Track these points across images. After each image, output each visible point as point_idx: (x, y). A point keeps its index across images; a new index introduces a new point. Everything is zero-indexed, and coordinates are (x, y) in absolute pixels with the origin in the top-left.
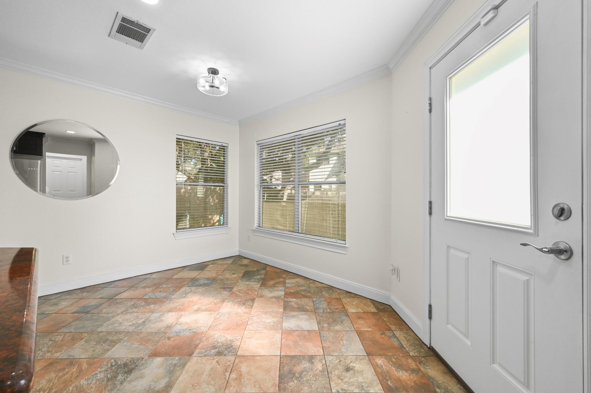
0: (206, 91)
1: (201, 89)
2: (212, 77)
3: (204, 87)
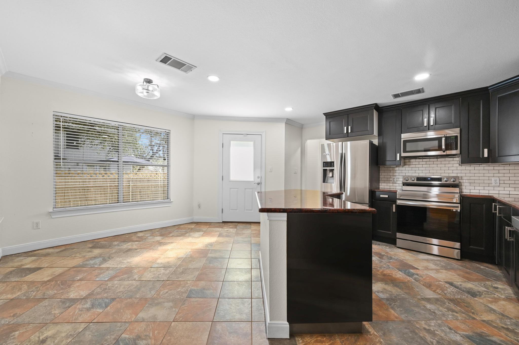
0: (144, 96)
1: (140, 95)
2: (147, 86)
3: (142, 93)
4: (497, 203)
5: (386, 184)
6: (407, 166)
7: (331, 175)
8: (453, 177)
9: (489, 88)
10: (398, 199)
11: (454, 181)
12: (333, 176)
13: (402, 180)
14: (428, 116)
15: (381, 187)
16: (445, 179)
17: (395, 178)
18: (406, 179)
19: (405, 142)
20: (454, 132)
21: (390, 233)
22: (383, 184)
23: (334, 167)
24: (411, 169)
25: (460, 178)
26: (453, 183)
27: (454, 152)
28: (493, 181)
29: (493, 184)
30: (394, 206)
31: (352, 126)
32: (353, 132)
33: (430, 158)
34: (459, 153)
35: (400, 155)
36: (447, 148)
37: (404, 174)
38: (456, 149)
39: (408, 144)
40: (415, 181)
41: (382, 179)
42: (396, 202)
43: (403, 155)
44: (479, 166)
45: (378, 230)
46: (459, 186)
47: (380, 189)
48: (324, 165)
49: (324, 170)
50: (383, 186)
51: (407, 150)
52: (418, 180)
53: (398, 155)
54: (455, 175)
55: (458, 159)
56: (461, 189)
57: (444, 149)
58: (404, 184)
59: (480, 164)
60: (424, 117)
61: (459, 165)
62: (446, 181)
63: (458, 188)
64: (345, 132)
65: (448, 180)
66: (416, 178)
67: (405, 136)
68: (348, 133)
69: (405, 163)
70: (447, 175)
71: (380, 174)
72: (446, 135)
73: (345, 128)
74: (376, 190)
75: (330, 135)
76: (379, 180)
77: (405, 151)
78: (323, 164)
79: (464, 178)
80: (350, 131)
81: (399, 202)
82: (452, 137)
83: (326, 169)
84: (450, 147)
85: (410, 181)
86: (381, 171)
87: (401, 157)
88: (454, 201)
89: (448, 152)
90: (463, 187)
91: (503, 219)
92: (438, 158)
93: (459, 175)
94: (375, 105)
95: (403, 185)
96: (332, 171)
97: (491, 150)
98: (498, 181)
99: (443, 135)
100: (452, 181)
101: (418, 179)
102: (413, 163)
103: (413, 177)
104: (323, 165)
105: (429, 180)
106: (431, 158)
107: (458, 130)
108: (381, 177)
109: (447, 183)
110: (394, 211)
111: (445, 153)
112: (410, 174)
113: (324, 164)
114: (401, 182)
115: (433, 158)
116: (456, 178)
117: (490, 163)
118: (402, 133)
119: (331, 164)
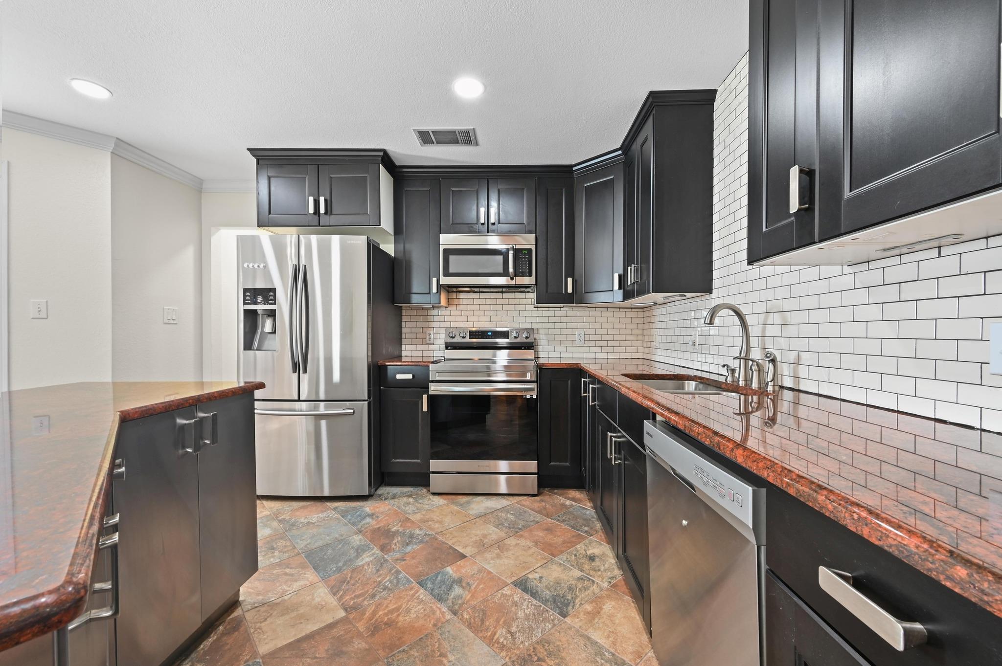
4: (587, 379)
5: (414, 347)
6: (454, 307)
7: (268, 327)
8: (526, 329)
9: (574, 169)
10: (432, 381)
11: (527, 338)
12: (274, 332)
13: (443, 336)
14: (487, 203)
15: (404, 353)
16: (514, 334)
17: (432, 333)
18: (451, 335)
19: (448, 252)
20: (527, 241)
21: (419, 461)
22: (409, 347)
23: (275, 304)
24: (459, 313)
25: (535, 332)
26: (525, 340)
27: (526, 281)
28: (577, 337)
29: (577, 342)
30: (425, 397)
31: (328, 198)
32: (331, 214)
33: (491, 292)
34: (535, 284)
35: (438, 281)
36: (516, 274)
37: (447, 325)
38: (530, 275)
39: (452, 258)
40: (467, 340)
41: (408, 336)
42: (427, 388)
43: (445, 281)
44: (559, 309)
45: (393, 460)
46: (533, 346)
47: (404, 359)
48: (248, 298)
49: (247, 312)
50: (410, 351)
51: (451, 271)
52: (472, 337)
53: (434, 280)
54: (528, 326)
55: (532, 296)
56: (536, 352)
57: (511, 273)
58: (449, 346)
59: (562, 305)
60: (480, 205)
61: (534, 307)
62: (516, 337)
63: (533, 351)
64: (311, 211)
65: (518, 335)
66: (468, 333)
67: (447, 240)
68: (319, 216)
69: (450, 300)
70: (517, 325)
71: (403, 324)
72: (514, 246)
73: (311, 199)
74: (387, 364)
75: (270, 213)
76: (401, 339)
77: (447, 274)
78: (245, 296)
79: (541, 331)
80: (322, 211)
81: (434, 389)
82: (523, 252)
83: (255, 311)
84: (521, 270)
85: (458, 339)
86: (404, 318)
87: (439, 286)
88: (528, 378)
89: (519, 281)
90: (540, 349)
91: (598, 410)
92: (505, 292)
93: (534, 326)
94: (381, 154)
95: (447, 348)
96: (272, 314)
97: (576, 281)
98: (583, 337)
99: (511, 246)
100: (524, 338)
101: (473, 334)
102: (465, 301)
103: (464, 330)
104: (245, 299)
105: (489, 337)
106: (493, 292)
107: (532, 237)
108: (404, 330)
109: (518, 340)
110: (424, 410)
111: (513, 282)
112: (459, 325)
113: (248, 294)
114: (443, 342)
115: (496, 292)
116: (530, 331)
117: (575, 305)
118: (440, 233)
119: (268, 294)
